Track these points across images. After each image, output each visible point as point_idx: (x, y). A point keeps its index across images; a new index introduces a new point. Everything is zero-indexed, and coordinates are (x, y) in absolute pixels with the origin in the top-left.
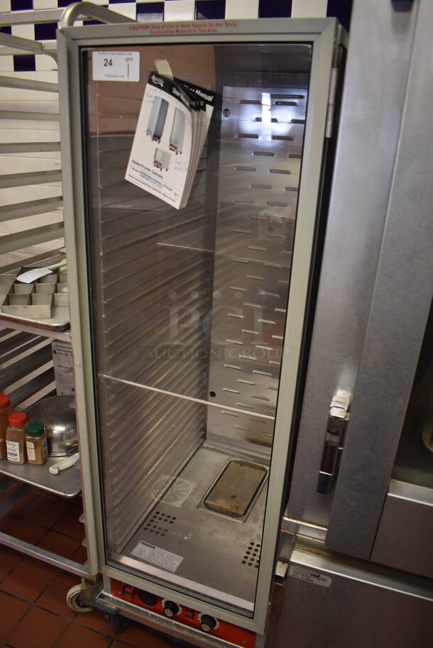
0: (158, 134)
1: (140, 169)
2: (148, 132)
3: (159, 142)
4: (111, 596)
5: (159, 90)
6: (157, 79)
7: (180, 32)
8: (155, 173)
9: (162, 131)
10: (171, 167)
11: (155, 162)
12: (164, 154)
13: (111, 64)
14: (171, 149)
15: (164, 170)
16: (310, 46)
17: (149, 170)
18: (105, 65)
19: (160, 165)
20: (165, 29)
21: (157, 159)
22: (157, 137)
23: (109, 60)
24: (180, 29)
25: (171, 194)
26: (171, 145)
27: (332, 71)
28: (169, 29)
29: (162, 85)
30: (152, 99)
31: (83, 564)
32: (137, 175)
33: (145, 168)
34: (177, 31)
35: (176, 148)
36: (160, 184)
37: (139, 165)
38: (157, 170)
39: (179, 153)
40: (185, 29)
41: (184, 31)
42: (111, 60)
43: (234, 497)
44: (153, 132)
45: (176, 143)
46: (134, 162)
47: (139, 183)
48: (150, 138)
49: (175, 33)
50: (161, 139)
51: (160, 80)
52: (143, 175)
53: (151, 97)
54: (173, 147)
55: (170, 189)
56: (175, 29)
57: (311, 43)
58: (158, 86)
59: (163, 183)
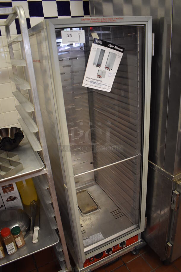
0: (99, 64)
1: (90, 80)
2: (94, 64)
3: (100, 67)
4: (84, 268)
5: (99, 46)
6: (98, 41)
7: (103, 21)
8: (98, 80)
9: (101, 62)
10: (106, 76)
11: (98, 75)
12: (103, 72)
13: (71, 36)
14: (106, 69)
15: (102, 78)
16: (144, 26)
17: (95, 80)
18: (68, 37)
19: (101, 76)
20: (97, 20)
21: (99, 74)
22: (99, 65)
23: (70, 34)
24: (103, 20)
25: (106, 87)
26: (106, 67)
27: (152, 34)
28: (98, 20)
29: (101, 44)
30: (96, 50)
31: (62, 269)
32: (89, 83)
33: (93, 79)
34: (102, 21)
35: (109, 68)
36: (101, 84)
37: (90, 78)
38: (99, 79)
39: (111, 70)
40: (104, 20)
41: (104, 21)
42: (71, 34)
43: (88, 205)
44: (97, 64)
45: (109, 66)
46: (87, 78)
47: (90, 86)
48: (95, 66)
49: (101, 22)
50: (101, 66)
51: (100, 41)
52: (92, 82)
53: (95, 49)
54: (107, 68)
55: (106, 85)
56: (101, 20)
57: (145, 25)
58: (99, 44)
59: (102, 84)
